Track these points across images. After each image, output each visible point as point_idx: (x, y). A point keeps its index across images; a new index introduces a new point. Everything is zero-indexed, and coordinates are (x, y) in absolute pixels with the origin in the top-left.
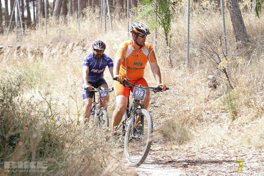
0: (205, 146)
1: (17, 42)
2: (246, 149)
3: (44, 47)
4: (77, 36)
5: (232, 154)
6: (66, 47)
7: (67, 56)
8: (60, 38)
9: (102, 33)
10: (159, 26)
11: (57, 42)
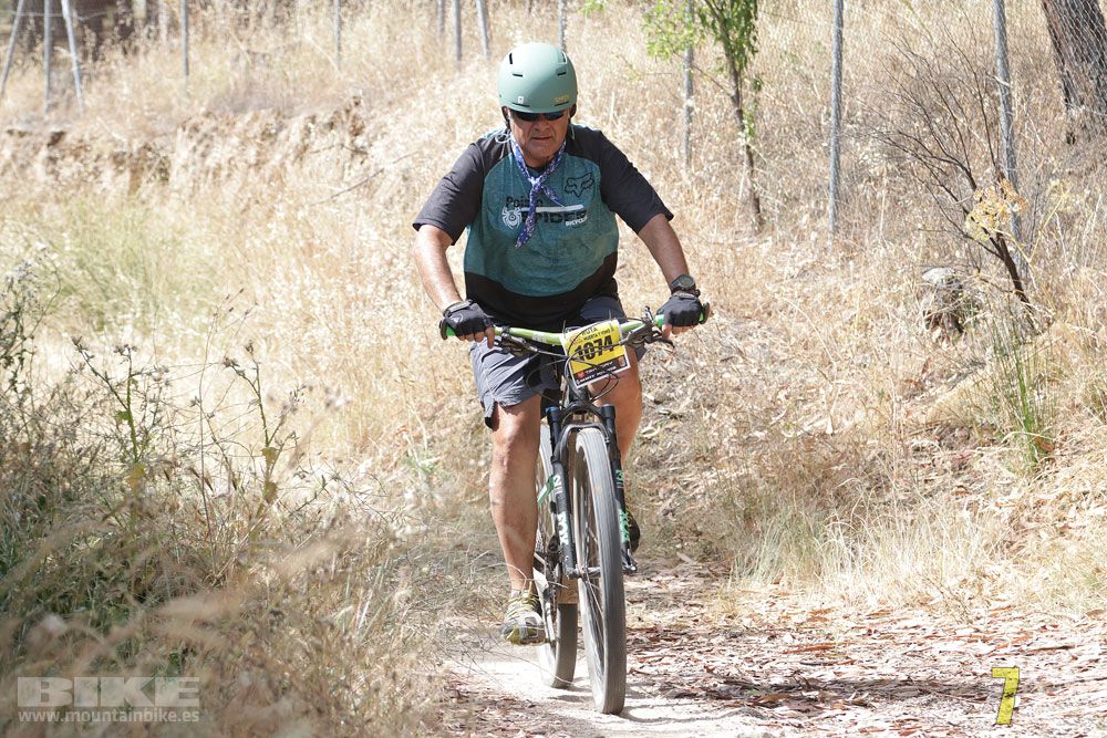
0: (890, 603)
1: (48, 111)
2: (1076, 617)
3: (175, 133)
4: (325, 86)
5: (1009, 640)
6: (276, 134)
7: (278, 176)
8: (249, 92)
9: (442, 71)
10: (703, 37)
11: (235, 111)
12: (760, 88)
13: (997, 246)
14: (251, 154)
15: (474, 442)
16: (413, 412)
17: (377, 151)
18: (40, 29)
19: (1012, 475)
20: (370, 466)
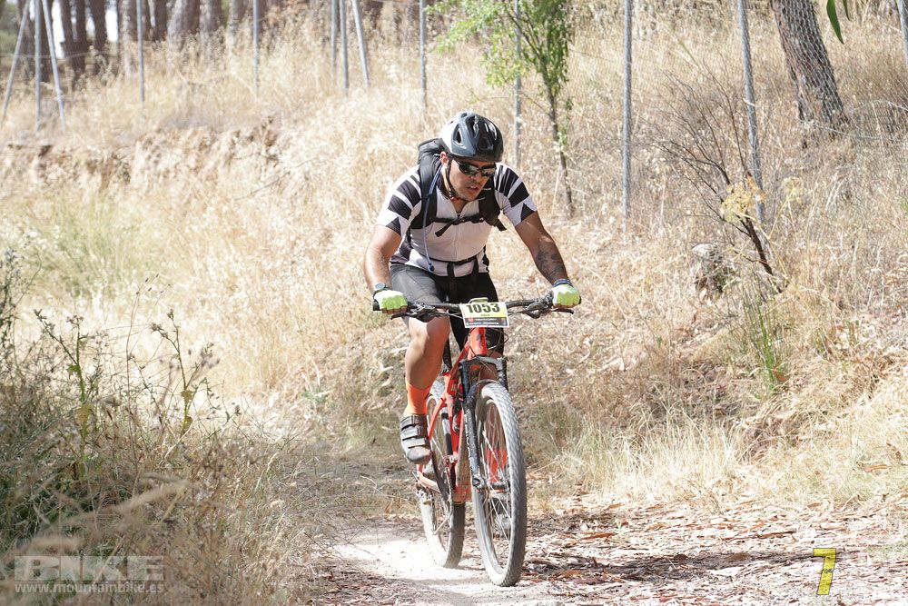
0: (663, 499)
1: (39, 130)
2: (800, 509)
3: (135, 146)
4: (247, 108)
5: (749, 527)
6: (210, 145)
7: (212, 178)
8: (190, 114)
9: (334, 96)
10: (528, 69)
11: (180, 128)
12: (570, 108)
13: (746, 227)
14: (192, 162)
15: (356, 379)
16: (309, 357)
17: (285, 158)
18: (32, 68)
19: (758, 400)
20: (277, 398)
